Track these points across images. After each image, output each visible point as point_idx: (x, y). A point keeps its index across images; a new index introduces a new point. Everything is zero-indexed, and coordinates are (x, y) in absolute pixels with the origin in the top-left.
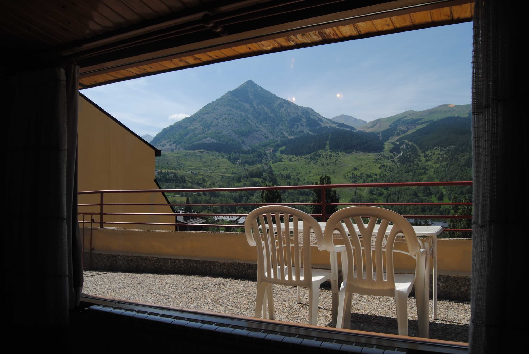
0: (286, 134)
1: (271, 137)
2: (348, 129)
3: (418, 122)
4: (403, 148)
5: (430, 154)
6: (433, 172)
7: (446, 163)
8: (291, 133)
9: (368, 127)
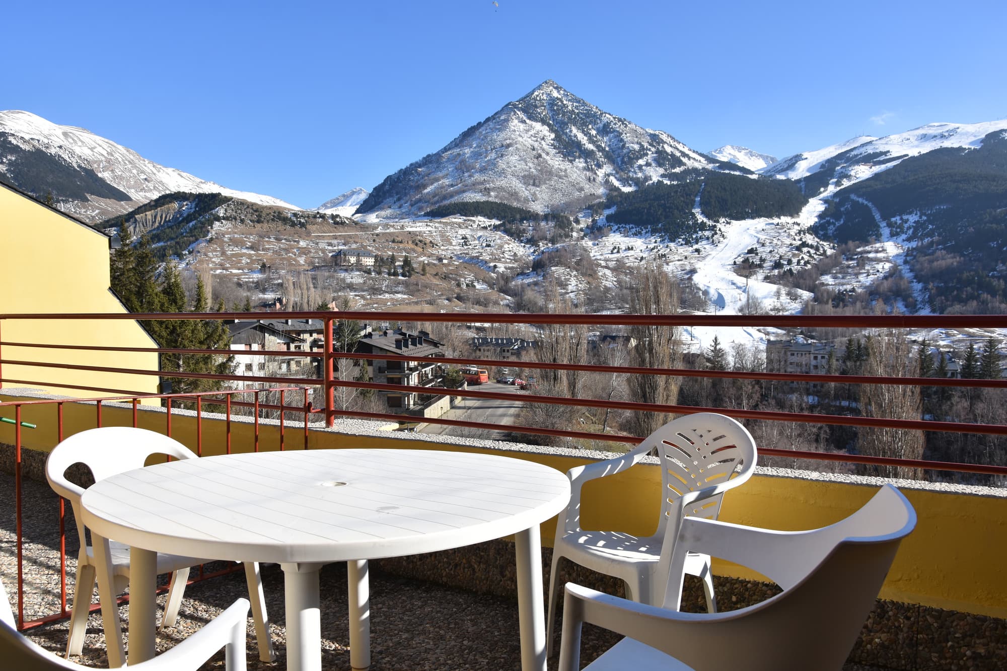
0: (617, 183)
1: (588, 189)
2: (737, 173)
3: (878, 159)
4: (846, 209)
5: (899, 222)
6: (902, 257)
7: (930, 239)
8: (625, 181)
9: (780, 169)
